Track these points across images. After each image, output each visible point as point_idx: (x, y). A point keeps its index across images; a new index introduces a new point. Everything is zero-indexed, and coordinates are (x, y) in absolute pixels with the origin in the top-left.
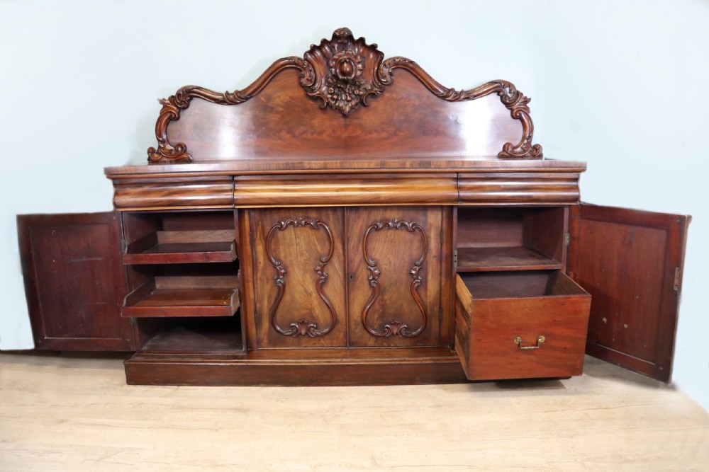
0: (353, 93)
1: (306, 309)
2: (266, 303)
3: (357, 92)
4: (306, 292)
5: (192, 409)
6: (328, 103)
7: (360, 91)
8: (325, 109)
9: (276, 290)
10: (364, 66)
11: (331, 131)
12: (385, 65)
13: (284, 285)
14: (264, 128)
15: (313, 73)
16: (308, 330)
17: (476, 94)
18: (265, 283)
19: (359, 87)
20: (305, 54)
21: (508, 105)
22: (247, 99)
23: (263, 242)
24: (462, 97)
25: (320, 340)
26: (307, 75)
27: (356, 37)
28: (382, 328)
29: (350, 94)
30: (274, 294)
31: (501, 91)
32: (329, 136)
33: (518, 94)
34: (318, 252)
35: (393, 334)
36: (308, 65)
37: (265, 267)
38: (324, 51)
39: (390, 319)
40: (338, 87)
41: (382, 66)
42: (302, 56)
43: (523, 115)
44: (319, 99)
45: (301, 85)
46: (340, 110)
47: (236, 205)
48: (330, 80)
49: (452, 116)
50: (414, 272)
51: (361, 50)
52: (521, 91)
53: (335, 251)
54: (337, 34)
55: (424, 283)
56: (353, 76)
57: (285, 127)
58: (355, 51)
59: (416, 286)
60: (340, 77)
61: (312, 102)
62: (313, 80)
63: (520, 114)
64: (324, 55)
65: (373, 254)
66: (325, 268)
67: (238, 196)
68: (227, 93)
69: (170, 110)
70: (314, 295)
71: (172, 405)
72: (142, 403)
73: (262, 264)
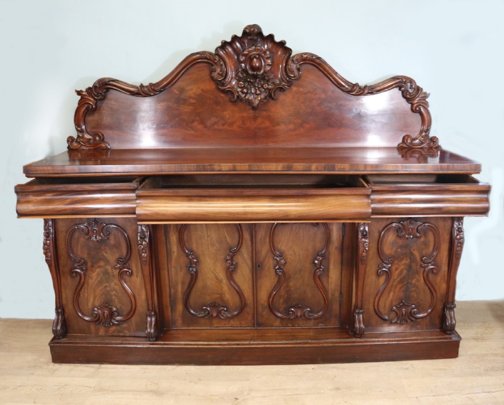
0: (262, 87)
1: (217, 294)
2: (180, 288)
3: (266, 86)
4: (217, 279)
5: (112, 391)
6: (238, 97)
7: (268, 85)
8: (235, 101)
9: (189, 276)
10: (273, 62)
11: (240, 122)
12: (293, 61)
13: (196, 272)
14: (177, 119)
15: (224, 67)
16: (219, 312)
17: (378, 88)
18: (179, 271)
19: (268, 81)
20: (216, 49)
21: (408, 100)
22: (160, 91)
23: (177, 234)
24: (366, 91)
25: (230, 322)
26: (218, 70)
27: (266, 34)
28: (287, 311)
29: (259, 88)
30: (187, 281)
31: (402, 86)
32: (239, 127)
33: (418, 89)
34: (228, 243)
35: (297, 316)
36: (219, 60)
37: (179, 257)
38: (235, 46)
39: (294, 303)
40: (248, 82)
41: (290, 62)
42: (213, 51)
43: (422, 110)
44: (230, 92)
45: (212, 79)
46: (249, 103)
48: (240, 74)
49: (356, 109)
50: (316, 262)
51: (270, 46)
52: (421, 86)
53: (244, 241)
54: (247, 31)
55: (326, 271)
56: (262, 71)
57: (198, 118)
58: (264, 47)
59: (319, 273)
60: (250, 72)
61: (222, 95)
62: (224, 75)
63: (420, 109)
64: (234, 50)
65: (279, 246)
66: (235, 258)
68: (142, 86)
69: (87, 102)
70: (225, 281)
71: (94, 388)
72: (66, 385)
73: (175, 254)
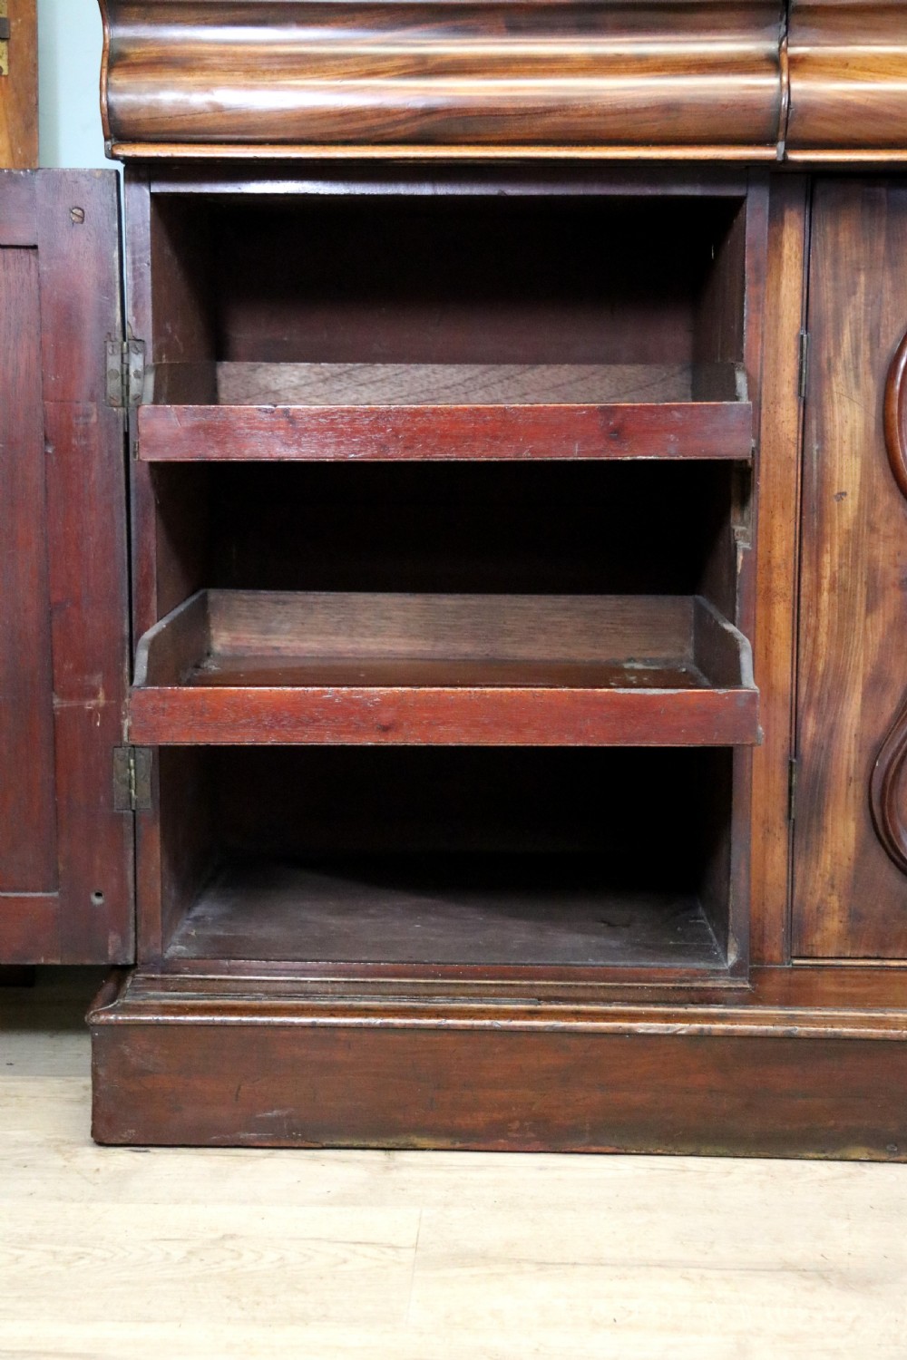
2: (852, 709)
5: (542, 1265)
18: (860, 609)
47: (794, 145)
67: (807, 88)
71: (416, 1247)
72: (232, 1237)
73: (851, 504)
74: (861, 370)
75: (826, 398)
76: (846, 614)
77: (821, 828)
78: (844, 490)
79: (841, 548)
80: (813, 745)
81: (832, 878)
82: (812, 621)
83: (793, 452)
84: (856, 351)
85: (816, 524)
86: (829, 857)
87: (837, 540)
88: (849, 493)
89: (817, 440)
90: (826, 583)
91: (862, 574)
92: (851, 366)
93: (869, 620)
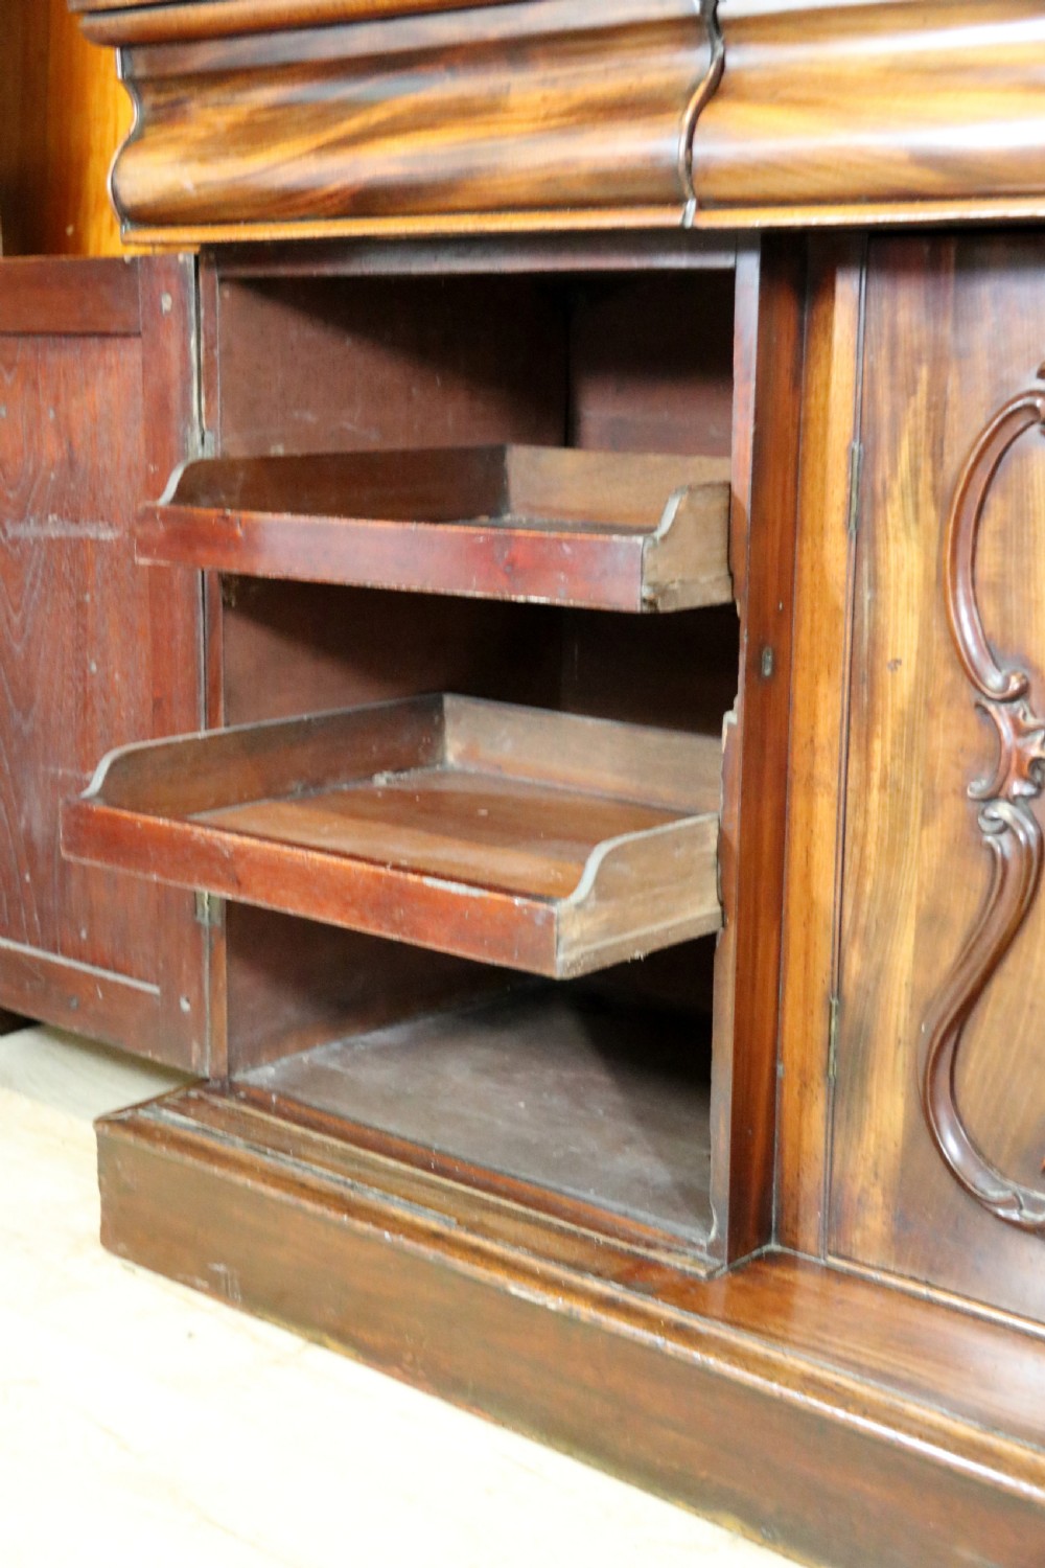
37: (925, 704)
73: (906, 676)
74: (921, 498)
75: (880, 532)
76: (899, 822)
77: (864, 1097)
78: (898, 657)
79: (894, 732)
80: (858, 987)
81: (876, 1164)
82: (860, 824)
83: (842, 599)
84: (915, 472)
85: (866, 699)
86: (873, 1136)
87: (889, 722)
88: (905, 662)
89: (870, 586)
90: (876, 777)
91: (917, 773)
92: (909, 491)
93: (925, 833)
